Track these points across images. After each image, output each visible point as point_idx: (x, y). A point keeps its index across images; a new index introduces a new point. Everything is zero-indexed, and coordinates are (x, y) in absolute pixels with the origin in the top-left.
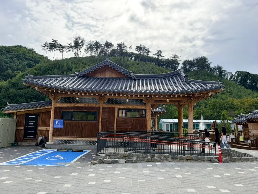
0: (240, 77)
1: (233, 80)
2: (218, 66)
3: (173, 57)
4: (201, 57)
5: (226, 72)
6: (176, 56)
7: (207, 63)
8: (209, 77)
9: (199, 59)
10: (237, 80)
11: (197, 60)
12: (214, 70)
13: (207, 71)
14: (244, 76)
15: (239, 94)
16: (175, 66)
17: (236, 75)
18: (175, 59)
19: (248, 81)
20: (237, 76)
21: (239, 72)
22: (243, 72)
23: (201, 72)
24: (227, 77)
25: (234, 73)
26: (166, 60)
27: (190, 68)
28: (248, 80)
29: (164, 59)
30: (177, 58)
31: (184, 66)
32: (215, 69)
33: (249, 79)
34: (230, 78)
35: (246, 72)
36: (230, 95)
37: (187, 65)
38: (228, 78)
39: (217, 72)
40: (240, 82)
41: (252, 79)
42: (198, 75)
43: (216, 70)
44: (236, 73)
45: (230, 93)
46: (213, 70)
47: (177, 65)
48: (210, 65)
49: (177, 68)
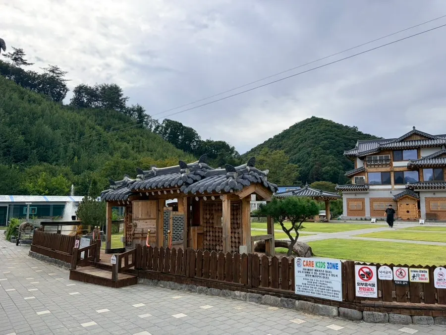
0: (169, 130)
1: (160, 133)
2: (138, 106)
3: (50, 71)
4: (111, 86)
5: (150, 119)
6: (57, 69)
7: (120, 98)
8: (120, 122)
9: (106, 88)
10: (166, 133)
11: (103, 88)
12: (132, 112)
13: (120, 111)
14: (175, 129)
15: (164, 154)
16: (59, 92)
17: (164, 125)
18: (55, 75)
19: (180, 137)
20: (165, 128)
21: (168, 120)
22: (173, 121)
23: (108, 112)
24: (151, 127)
25: (161, 122)
26: (39, 76)
27: (89, 101)
28: (179, 135)
29: (36, 74)
30: (59, 74)
31: (78, 95)
32: (133, 110)
33: (182, 134)
34: (155, 129)
35: (178, 123)
36: (152, 155)
37: (84, 94)
38: (153, 129)
39: (136, 115)
40: (168, 136)
41: (185, 134)
42: (102, 116)
43: (134, 113)
44: (164, 121)
45: (151, 151)
46: (130, 112)
47: (64, 91)
48: (124, 101)
49: (63, 98)
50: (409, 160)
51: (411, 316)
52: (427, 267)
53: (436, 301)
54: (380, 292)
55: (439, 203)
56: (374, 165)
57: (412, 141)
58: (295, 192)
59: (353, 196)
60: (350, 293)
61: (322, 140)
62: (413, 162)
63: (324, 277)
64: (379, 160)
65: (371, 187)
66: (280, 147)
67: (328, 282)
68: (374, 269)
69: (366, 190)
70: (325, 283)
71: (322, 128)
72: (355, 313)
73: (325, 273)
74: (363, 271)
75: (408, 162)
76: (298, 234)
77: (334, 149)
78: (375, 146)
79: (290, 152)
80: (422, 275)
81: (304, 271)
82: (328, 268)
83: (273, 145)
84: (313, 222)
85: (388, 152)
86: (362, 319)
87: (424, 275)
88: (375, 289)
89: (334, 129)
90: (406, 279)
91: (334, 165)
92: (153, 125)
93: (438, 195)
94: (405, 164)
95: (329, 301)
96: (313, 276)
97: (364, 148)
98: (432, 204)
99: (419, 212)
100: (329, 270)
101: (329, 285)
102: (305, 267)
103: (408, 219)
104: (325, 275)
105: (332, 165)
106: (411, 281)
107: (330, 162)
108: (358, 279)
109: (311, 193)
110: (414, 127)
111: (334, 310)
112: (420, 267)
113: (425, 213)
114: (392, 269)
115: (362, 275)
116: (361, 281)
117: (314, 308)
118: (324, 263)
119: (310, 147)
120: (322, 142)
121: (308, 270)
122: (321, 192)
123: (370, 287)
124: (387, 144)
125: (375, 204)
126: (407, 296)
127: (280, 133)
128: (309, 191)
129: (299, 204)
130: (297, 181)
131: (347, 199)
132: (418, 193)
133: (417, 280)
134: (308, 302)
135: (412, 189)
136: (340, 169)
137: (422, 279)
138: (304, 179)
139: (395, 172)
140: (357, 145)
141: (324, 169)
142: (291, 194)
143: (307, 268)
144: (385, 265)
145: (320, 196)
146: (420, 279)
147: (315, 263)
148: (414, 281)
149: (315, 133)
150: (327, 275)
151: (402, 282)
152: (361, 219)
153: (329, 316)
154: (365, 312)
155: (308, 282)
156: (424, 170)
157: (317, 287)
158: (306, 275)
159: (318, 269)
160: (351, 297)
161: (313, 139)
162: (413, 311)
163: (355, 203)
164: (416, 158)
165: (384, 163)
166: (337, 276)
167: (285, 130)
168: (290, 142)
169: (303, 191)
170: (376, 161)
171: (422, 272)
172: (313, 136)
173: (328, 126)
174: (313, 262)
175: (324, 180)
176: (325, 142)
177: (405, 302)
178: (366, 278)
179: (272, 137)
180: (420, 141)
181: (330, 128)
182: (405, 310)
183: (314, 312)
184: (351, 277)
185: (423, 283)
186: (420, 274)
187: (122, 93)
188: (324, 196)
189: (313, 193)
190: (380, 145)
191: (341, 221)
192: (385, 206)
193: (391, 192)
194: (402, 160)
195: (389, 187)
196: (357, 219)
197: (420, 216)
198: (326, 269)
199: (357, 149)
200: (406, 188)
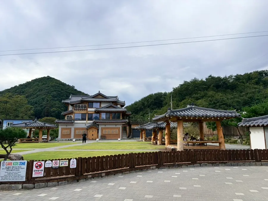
50: (95, 108)
51: (58, 182)
52: (68, 159)
53: (70, 174)
54: (45, 173)
55: (107, 130)
56: (78, 109)
57: (98, 98)
58: (27, 124)
59: (65, 127)
60: (30, 176)
61: (52, 91)
62: (97, 109)
63: (17, 170)
64: (81, 107)
65: (76, 122)
66: (23, 92)
67: (19, 172)
68: (43, 162)
69: (73, 123)
70: (17, 173)
71: (54, 84)
72: (31, 185)
73: (18, 168)
74: (37, 164)
75: (95, 109)
76: (11, 149)
77: (59, 97)
78: (79, 99)
79: (30, 97)
80: (65, 163)
81: (6, 168)
82: (20, 165)
83: (17, 91)
84: (38, 142)
85: (86, 103)
86: (34, 188)
87: (66, 163)
88: (43, 172)
89: (61, 86)
90: (58, 166)
91: (59, 107)
93: (107, 126)
94: (93, 110)
95: (18, 182)
96: (11, 170)
97: (74, 99)
98: (104, 131)
99: (98, 135)
100: (20, 166)
101: (19, 174)
102: (7, 166)
103: (92, 139)
104: (17, 169)
105: (58, 107)
106: (60, 166)
107: (56, 106)
108: (34, 168)
109: (38, 124)
110: (99, 91)
111: (20, 186)
112: (65, 159)
113: (100, 136)
114: (52, 162)
115: (37, 166)
116: (36, 169)
117: (9, 187)
118: (18, 162)
119: (44, 95)
120: (53, 92)
121: (9, 167)
122: (45, 124)
123: (40, 172)
124: (86, 98)
125: (77, 131)
126: (58, 173)
127: (24, 83)
128: (37, 123)
129: (13, 131)
130: (32, 117)
131: (61, 128)
132: (98, 125)
133: (63, 165)
134: (6, 185)
135: (96, 123)
136: (62, 110)
137: (65, 165)
138: (38, 116)
139: (88, 114)
140: (70, 97)
141: (52, 109)
142: (24, 125)
143: (8, 166)
144: (49, 160)
145: (44, 126)
146: (64, 165)
147: (13, 163)
148: (62, 166)
149: (48, 87)
150: (19, 169)
151: (56, 167)
152: (69, 140)
153: (17, 190)
154: (36, 184)
155: (8, 174)
156: (102, 113)
157: (13, 176)
158: (7, 170)
159: (14, 166)
160: (30, 178)
161: (47, 90)
162: (59, 180)
163: (66, 131)
164: (99, 107)
165: (77, 108)
166: (24, 168)
167: (28, 82)
168: (31, 90)
169: (33, 123)
170: (79, 107)
171: (66, 161)
172: (47, 88)
173: (57, 83)
174: (12, 163)
175: (52, 116)
176: (55, 93)
177: (56, 176)
178: (39, 168)
179: (18, 85)
180: (101, 98)
181: (58, 84)
182: (55, 180)
183: (9, 189)
184: (31, 168)
185: (65, 167)
186: (64, 162)
188: (47, 127)
189: (40, 124)
190: (82, 98)
191: (57, 141)
192: (82, 132)
193: (86, 125)
194: (92, 107)
195: (85, 122)
196: (66, 140)
197: (98, 137)
198: (19, 166)
199: (70, 99)
200: (93, 123)
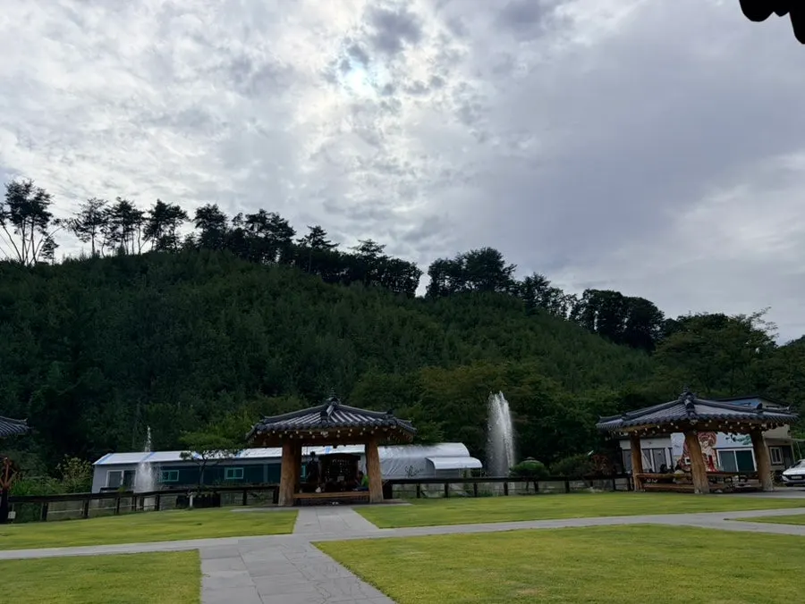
1: (582, 318)
2: (536, 277)
4: (482, 252)
5: (560, 295)
6: (371, 244)
7: (501, 269)
9: (476, 257)
10: (592, 317)
11: (471, 258)
12: (526, 289)
13: (506, 291)
16: (409, 278)
17: (586, 301)
19: (626, 320)
20: (588, 307)
21: (591, 292)
22: (603, 292)
24: (564, 309)
25: (580, 297)
27: (456, 283)
31: (436, 278)
32: (529, 287)
34: (572, 313)
35: (613, 293)
37: (444, 275)
38: (568, 313)
43: (532, 289)
44: (585, 294)
46: (524, 290)
47: (414, 275)
48: (509, 273)
49: (416, 286)
92: (567, 305)
187: (502, 260)
